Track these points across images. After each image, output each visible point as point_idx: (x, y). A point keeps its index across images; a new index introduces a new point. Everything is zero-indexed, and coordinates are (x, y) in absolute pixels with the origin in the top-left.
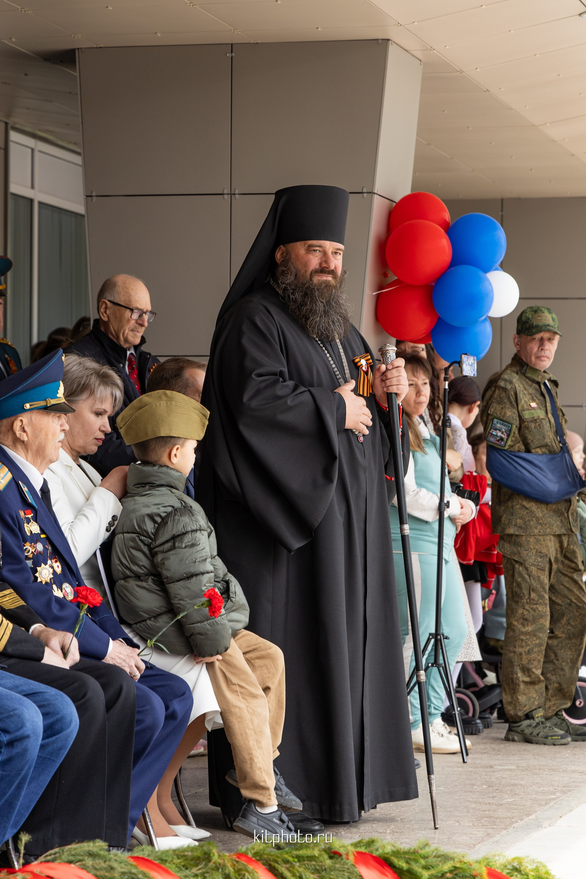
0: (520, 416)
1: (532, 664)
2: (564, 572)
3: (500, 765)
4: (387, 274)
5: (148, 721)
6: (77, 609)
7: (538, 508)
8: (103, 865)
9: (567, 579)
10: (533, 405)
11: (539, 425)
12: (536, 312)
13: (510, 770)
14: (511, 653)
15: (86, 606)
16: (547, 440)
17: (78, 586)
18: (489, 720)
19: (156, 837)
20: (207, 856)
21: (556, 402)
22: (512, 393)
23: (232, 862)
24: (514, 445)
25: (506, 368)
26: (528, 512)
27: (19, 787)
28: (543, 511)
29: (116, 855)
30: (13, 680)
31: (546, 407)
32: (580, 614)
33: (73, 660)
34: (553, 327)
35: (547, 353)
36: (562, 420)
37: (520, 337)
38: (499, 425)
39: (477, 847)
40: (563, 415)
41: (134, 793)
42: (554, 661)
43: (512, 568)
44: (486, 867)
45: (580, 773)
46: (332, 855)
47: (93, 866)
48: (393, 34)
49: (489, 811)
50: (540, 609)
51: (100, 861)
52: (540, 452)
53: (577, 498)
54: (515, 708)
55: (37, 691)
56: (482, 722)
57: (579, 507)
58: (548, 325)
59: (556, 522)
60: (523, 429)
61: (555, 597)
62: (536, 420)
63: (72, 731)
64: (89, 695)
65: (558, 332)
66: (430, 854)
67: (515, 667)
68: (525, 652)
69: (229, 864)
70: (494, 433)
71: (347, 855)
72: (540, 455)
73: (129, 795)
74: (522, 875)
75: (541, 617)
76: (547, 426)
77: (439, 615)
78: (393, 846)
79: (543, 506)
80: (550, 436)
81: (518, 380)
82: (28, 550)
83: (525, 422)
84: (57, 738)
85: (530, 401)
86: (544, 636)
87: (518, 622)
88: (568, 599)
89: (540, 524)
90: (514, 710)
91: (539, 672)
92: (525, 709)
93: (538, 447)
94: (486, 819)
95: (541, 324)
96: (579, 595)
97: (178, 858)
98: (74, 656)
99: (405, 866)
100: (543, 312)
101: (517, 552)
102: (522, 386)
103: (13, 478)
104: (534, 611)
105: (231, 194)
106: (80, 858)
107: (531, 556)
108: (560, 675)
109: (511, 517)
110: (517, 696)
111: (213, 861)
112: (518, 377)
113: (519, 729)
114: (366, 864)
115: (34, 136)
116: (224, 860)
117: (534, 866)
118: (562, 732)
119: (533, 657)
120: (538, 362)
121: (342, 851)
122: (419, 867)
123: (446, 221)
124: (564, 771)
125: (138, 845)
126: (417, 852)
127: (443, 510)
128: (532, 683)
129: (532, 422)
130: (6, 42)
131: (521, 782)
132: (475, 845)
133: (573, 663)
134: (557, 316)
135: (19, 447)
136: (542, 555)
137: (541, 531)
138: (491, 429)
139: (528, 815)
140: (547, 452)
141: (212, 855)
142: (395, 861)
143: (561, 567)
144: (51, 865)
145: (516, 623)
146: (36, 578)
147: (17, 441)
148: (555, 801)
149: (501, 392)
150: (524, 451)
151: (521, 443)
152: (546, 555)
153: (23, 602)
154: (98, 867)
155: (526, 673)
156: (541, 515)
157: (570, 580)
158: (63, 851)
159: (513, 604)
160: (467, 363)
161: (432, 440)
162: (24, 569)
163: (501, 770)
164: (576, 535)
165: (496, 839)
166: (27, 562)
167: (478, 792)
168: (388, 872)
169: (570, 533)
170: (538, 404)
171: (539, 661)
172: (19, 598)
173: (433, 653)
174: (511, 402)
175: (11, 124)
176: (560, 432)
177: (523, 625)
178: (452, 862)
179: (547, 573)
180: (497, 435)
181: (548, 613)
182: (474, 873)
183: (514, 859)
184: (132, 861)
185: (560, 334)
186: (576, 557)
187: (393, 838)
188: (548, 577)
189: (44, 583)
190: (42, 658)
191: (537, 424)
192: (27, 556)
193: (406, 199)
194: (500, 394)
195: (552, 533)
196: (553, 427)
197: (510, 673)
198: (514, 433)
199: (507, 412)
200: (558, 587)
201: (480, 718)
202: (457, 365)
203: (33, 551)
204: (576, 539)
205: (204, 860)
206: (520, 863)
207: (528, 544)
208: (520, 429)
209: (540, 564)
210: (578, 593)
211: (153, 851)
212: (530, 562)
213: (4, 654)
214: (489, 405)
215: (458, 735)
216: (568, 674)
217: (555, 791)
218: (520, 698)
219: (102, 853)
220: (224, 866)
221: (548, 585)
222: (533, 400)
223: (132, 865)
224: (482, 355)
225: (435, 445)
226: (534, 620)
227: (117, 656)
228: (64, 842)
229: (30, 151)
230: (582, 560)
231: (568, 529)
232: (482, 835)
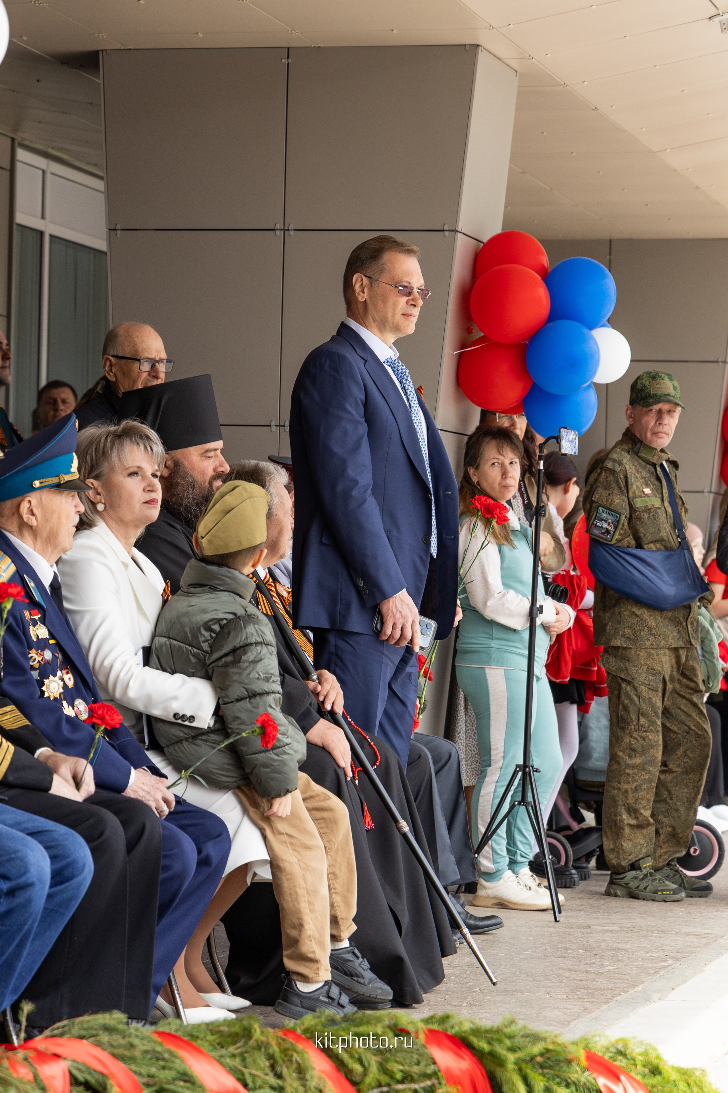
0: (630, 505)
1: (640, 803)
2: (681, 693)
3: (599, 925)
4: (472, 329)
5: (177, 867)
6: (93, 730)
7: (651, 615)
8: (122, 1042)
9: (684, 701)
10: (647, 491)
11: (653, 516)
12: (654, 378)
13: (611, 931)
14: (614, 790)
15: (102, 728)
16: (663, 534)
17: (94, 702)
18: (586, 870)
19: (184, 1008)
20: (247, 1032)
21: (675, 488)
22: (622, 477)
23: (277, 1040)
24: (623, 539)
25: (615, 446)
26: (639, 620)
27: (21, 945)
28: (656, 620)
29: (137, 1030)
30: (14, 815)
31: (662, 493)
32: (700, 745)
33: (88, 792)
34: (674, 397)
35: (666, 429)
36: (681, 509)
37: (633, 408)
38: (605, 515)
39: (572, 1024)
40: (683, 503)
41: (158, 953)
42: (668, 800)
43: (617, 688)
44: (584, 1049)
45: (696, 935)
46: (398, 1032)
47: (109, 1042)
48: (484, 39)
49: (587, 980)
50: (651, 737)
51: (118, 1036)
52: (654, 549)
53: (698, 604)
54: (618, 857)
55: (44, 829)
56: (578, 872)
57: (700, 614)
58: (669, 395)
59: (672, 633)
60: (633, 520)
61: (669, 722)
62: (649, 509)
63: (85, 878)
64: (107, 833)
65: (680, 403)
66: (516, 1033)
67: (619, 807)
68: (632, 789)
69: (273, 1043)
70: (598, 524)
71: (417, 1033)
72: (654, 551)
73: (152, 956)
74: (628, 1059)
75: (652, 747)
76: (662, 517)
77: (528, 742)
78: (472, 1022)
79: (657, 614)
80: (666, 530)
81: (629, 460)
82: (33, 658)
83: (635, 511)
84: (66, 887)
85: (643, 486)
86: (655, 770)
87: (624, 753)
88: (687, 726)
89: (653, 634)
90: (616, 859)
91: (648, 813)
92: (630, 857)
93: (652, 542)
94: (583, 991)
95: (659, 393)
96: (699, 720)
97: (212, 1034)
98: (89, 787)
99: (485, 1047)
100: (663, 379)
101: (624, 668)
102: (634, 468)
103: (17, 571)
104: (644, 739)
105: (285, 230)
106: (94, 1032)
107: (641, 673)
108: (673, 817)
109: (618, 626)
110: (620, 842)
111: (254, 1038)
112: (629, 456)
113: (622, 882)
114: (439, 1044)
115: (46, 155)
116: (268, 1038)
117: (642, 1050)
118: (674, 886)
119: (642, 795)
120: (655, 439)
121: (410, 1028)
122: (503, 1048)
123: (544, 266)
124: (677, 933)
125: (162, 1018)
126: (502, 1031)
127: (534, 616)
128: (640, 827)
129: (645, 511)
130: (16, 41)
131: (625, 946)
132: (569, 1022)
133: (690, 802)
134: (679, 384)
135: (27, 534)
136: (654, 672)
137: (654, 643)
138: (595, 519)
139: (634, 986)
140: (662, 547)
141: (253, 1031)
142: (475, 1041)
143: (678, 686)
144: (59, 1040)
145: (621, 754)
146: (43, 692)
147: (23, 526)
148: (666, 970)
149: (608, 475)
150: (634, 546)
151: (631, 537)
152: (660, 673)
153: (27, 721)
154: (115, 1044)
155: (632, 814)
156: (654, 624)
157: (688, 702)
158: (73, 1023)
159: (619, 731)
160: (567, 438)
161: (522, 531)
162: (29, 681)
163: (601, 931)
164: (696, 648)
165: (594, 1015)
166: (33, 672)
167: (573, 957)
168: (465, 1053)
169: (688, 646)
170: (652, 490)
171: (648, 800)
172: (22, 716)
173: (521, 789)
174: (620, 488)
175: (18, 140)
176: (678, 525)
177: (630, 757)
178: (543, 1043)
179: (660, 694)
180: (602, 527)
181: (661, 743)
182: (570, 1056)
183: (618, 1041)
184: (156, 1037)
185: (683, 406)
186: (696, 675)
187: (471, 1012)
188: (661, 699)
189: (52, 698)
190: (50, 789)
191: (651, 514)
192: (32, 666)
193: (496, 240)
194: (607, 477)
195: (668, 646)
196: (670, 518)
197: (613, 814)
198: (623, 525)
199: (615, 500)
200: (673, 711)
201: (575, 868)
202: (555, 441)
203: (40, 659)
204: (696, 654)
205: (243, 1036)
206: (626, 1046)
207: (638, 659)
208: (630, 520)
209: (652, 683)
210: (697, 718)
211: (181, 1025)
212: (640, 681)
213: (4, 784)
214: (593, 490)
215: (549, 888)
216: (684, 815)
217: (666, 957)
218: (624, 844)
219: (121, 1027)
220: (267, 1045)
221: (661, 708)
222: (647, 486)
223: (156, 1042)
224: (585, 429)
225: (526, 537)
226: (643, 751)
227: (140, 788)
228: (75, 1013)
229: (41, 172)
230: (703, 678)
231: (687, 641)
232: (578, 1010)
